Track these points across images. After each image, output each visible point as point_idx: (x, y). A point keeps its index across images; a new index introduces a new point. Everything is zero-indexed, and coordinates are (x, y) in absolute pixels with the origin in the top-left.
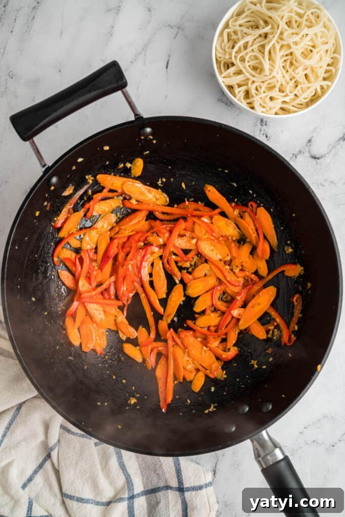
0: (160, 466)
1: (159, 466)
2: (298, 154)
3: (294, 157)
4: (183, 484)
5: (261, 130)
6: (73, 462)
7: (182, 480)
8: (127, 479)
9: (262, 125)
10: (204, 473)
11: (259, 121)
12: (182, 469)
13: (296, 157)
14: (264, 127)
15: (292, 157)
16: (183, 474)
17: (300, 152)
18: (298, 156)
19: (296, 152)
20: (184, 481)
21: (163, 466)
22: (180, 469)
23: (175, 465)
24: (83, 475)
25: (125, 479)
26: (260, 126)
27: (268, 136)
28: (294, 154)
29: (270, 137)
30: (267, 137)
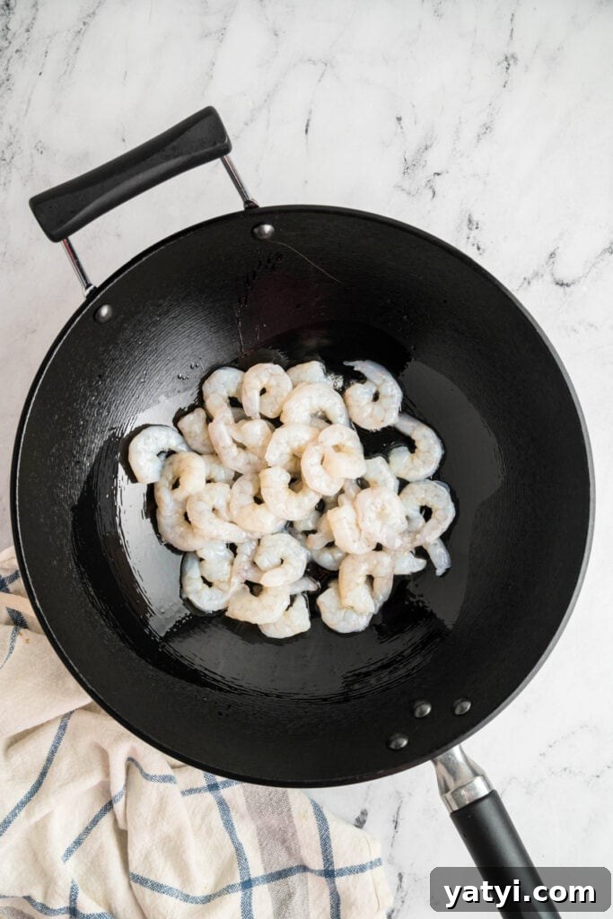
0: (293, 835)
1: (290, 834)
2: (532, 278)
3: (526, 283)
4: (332, 863)
5: (468, 238)
6: (148, 823)
7: (332, 857)
8: (237, 850)
9: (470, 229)
10: (368, 844)
11: (466, 222)
12: (331, 837)
13: (529, 283)
14: (475, 232)
15: (523, 283)
16: (333, 845)
17: (536, 274)
18: (534, 282)
19: (529, 275)
20: (335, 859)
21: (298, 833)
22: (328, 837)
23: (320, 831)
24: (164, 844)
25: (234, 850)
26: (468, 231)
27: (482, 247)
28: (525, 279)
29: (484, 251)
30: (479, 249)
